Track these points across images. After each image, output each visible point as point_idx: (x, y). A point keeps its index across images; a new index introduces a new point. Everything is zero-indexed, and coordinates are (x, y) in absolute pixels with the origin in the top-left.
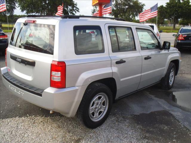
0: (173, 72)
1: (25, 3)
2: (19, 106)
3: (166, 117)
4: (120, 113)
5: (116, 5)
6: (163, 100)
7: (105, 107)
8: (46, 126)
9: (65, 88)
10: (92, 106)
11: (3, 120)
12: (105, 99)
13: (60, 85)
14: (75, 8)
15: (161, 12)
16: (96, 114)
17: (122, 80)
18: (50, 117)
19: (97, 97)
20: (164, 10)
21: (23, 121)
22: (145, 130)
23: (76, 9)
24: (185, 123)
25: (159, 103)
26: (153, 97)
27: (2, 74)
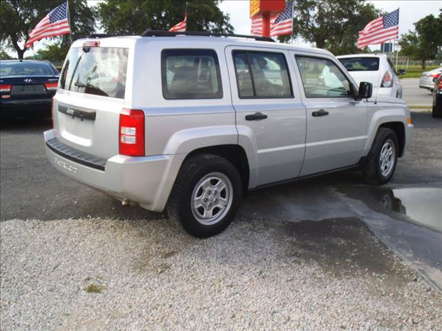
0: (391, 148)
1: (116, 19)
2: (76, 202)
3: (351, 227)
4: (262, 218)
5: (319, 18)
6: (359, 202)
7: (225, 200)
8: (118, 232)
9: (144, 156)
10: (199, 194)
11: (47, 222)
12: (225, 186)
13: (135, 150)
14: (224, 27)
15: (429, 30)
16: (208, 213)
17: (260, 151)
18: (130, 219)
19: (209, 179)
20: (435, 26)
21: (80, 225)
22: (299, 244)
23: (227, 29)
24: (384, 237)
25: (347, 206)
26: (341, 196)
27: (46, 140)
